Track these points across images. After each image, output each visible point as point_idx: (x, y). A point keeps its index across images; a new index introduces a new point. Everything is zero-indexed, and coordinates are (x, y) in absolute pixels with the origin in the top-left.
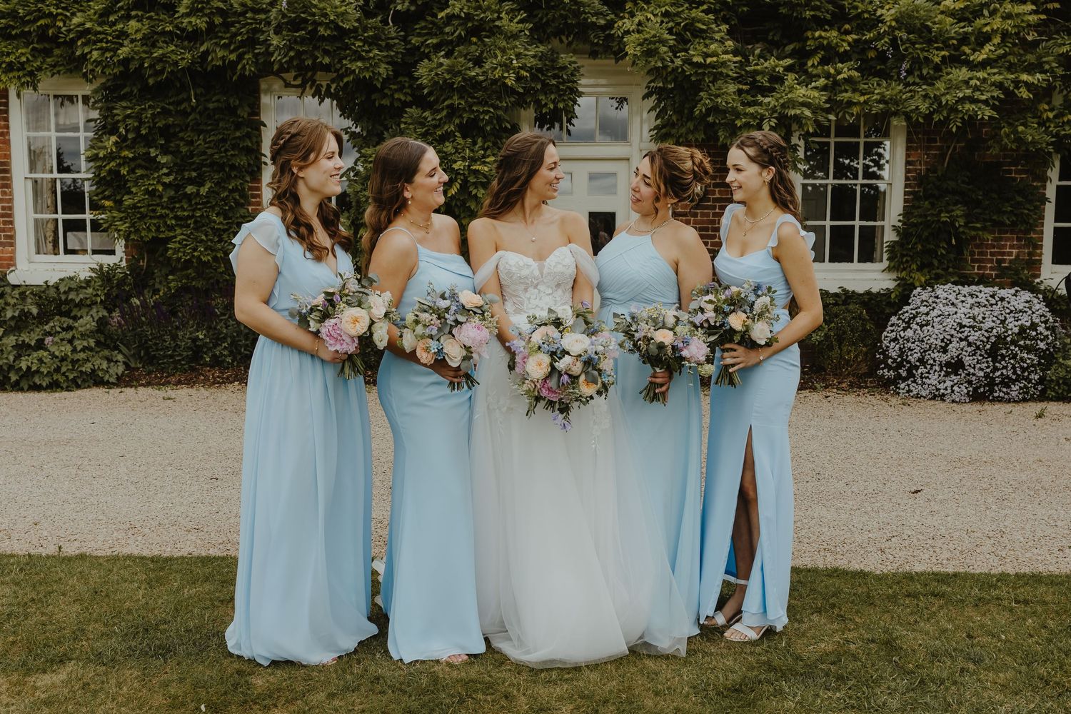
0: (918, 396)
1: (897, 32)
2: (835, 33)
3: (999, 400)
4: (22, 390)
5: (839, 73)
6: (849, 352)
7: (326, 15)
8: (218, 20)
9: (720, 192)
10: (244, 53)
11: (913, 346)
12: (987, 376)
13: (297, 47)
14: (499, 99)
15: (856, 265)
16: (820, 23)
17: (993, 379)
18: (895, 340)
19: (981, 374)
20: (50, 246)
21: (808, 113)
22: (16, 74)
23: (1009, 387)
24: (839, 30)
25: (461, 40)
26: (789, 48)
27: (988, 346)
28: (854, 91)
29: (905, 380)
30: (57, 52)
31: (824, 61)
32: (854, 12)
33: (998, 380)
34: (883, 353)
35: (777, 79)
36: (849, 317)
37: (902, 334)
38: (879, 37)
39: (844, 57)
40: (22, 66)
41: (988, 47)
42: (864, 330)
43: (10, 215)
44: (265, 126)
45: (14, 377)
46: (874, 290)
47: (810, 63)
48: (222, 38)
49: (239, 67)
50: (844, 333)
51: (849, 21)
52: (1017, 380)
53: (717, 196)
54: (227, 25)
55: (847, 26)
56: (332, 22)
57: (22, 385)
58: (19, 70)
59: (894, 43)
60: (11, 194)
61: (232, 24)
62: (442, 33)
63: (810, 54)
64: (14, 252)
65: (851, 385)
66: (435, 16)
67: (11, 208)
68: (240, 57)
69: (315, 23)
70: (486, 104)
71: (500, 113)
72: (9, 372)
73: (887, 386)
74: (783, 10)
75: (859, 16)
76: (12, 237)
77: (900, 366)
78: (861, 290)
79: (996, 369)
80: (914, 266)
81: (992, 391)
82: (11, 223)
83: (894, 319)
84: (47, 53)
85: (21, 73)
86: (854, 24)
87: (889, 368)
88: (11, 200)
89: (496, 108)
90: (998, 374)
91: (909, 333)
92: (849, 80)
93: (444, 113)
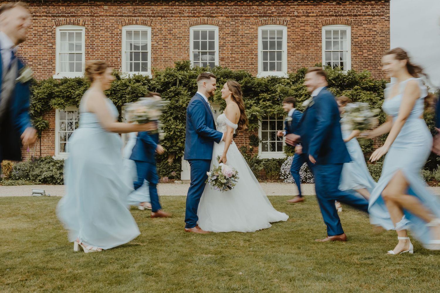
0: (289, 183)
1: (281, 94)
2: (266, 94)
3: (308, 183)
4: (60, 184)
5: (267, 104)
6: (273, 173)
7: (140, 91)
8: (113, 92)
9: (241, 134)
10: (119, 100)
11: (287, 170)
12: (305, 177)
13: (133, 98)
14: (183, 111)
15: (276, 152)
16: (263, 92)
17: (306, 177)
18: (283, 169)
19: (303, 176)
20: (63, 150)
21: (258, 114)
22: (60, 106)
23: (310, 179)
24: (267, 94)
25: (173, 97)
26: (255, 98)
27: (304, 169)
28: (271, 108)
29: (286, 179)
30: (70, 100)
31: (264, 101)
32: (270, 89)
33: (308, 178)
34: (281, 173)
35: (251, 105)
36: (273, 164)
37: (285, 167)
38: (277, 95)
39: (268, 100)
40: (62, 104)
41: (302, 97)
42: (277, 167)
43: (54, 142)
44: (123, 118)
45: (59, 181)
46: (281, 158)
47: (260, 102)
48: (114, 96)
49: (118, 103)
50: (272, 168)
51: (270, 91)
52: (312, 178)
53: (240, 135)
54: (115, 94)
55: (269, 93)
56: (141, 92)
57: (60, 183)
58: (61, 105)
59: (280, 96)
60: (55, 136)
61: (117, 93)
62: (169, 95)
63: (260, 99)
64: (54, 152)
65: (274, 181)
66: (167, 91)
67: (54, 140)
68: (118, 101)
69: (137, 93)
70: (180, 112)
71: (183, 114)
72: (57, 180)
73: (282, 181)
74: (253, 89)
75: (272, 90)
76: (54, 148)
77: (285, 175)
78: (278, 158)
79: (307, 175)
80: (290, 152)
81: (306, 181)
82: (54, 144)
83: (283, 164)
84: (68, 100)
85: (61, 106)
86: (271, 92)
87: (282, 176)
88: (54, 138)
89: (182, 113)
90: (307, 176)
91: (286, 167)
92: (270, 105)
93: (169, 114)
